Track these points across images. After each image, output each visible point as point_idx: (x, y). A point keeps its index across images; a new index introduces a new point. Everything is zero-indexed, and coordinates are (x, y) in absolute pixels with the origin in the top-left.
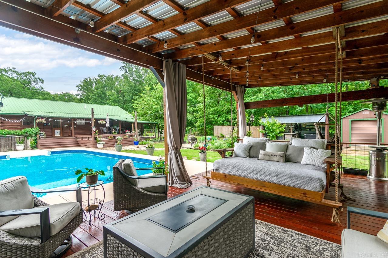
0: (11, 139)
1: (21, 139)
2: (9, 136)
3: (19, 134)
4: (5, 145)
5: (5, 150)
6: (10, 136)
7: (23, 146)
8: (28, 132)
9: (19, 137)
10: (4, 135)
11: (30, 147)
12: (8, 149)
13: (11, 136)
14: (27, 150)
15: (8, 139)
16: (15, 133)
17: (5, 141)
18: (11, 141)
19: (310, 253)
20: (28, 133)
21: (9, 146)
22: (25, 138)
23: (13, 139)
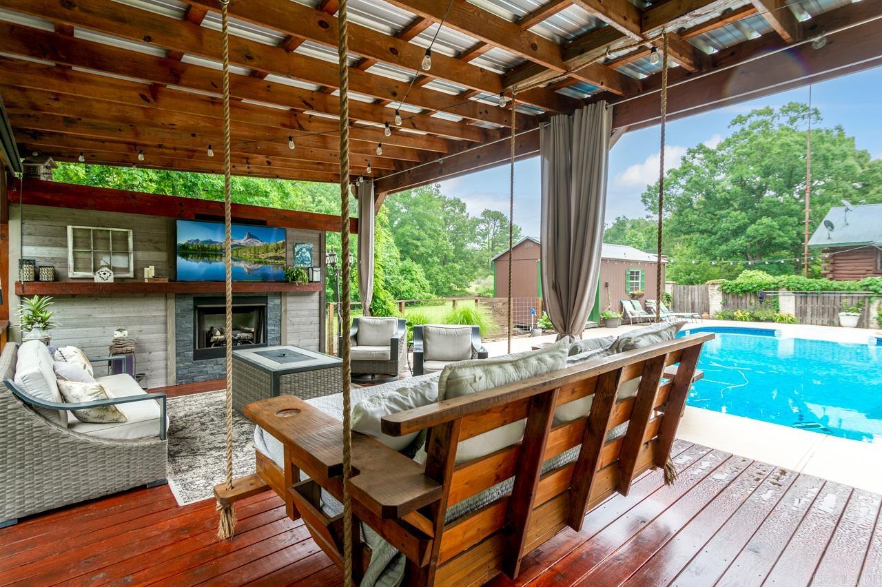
0: (833, 299)
1: (855, 302)
2: (829, 293)
3: (849, 289)
4: (821, 311)
5: (820, 322)
6: (831, 293)
7: (857, 318)
8: (871, 285)
9: (852, 297)
10: (817, 290)
11: (875, 321)
12: (826, 320)
13: (834, 293)
14: (868, 327)
15: (827, 299)
16: (841, 288)
17: (821, 304)
18: (834, 304)
19: (219, 471)
20: (871, 288)
21: (828, 315)
22: (867, 300)
23: (838, 300)
